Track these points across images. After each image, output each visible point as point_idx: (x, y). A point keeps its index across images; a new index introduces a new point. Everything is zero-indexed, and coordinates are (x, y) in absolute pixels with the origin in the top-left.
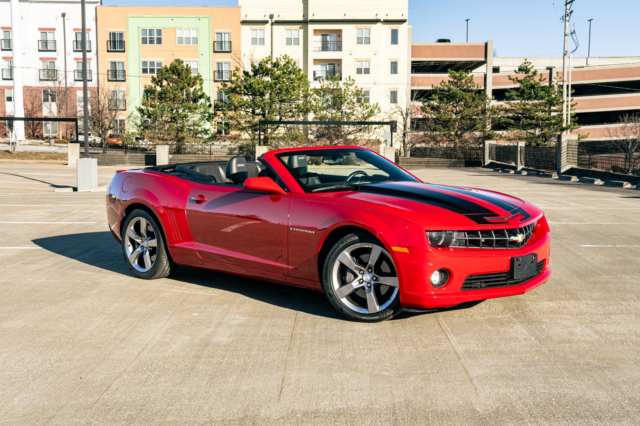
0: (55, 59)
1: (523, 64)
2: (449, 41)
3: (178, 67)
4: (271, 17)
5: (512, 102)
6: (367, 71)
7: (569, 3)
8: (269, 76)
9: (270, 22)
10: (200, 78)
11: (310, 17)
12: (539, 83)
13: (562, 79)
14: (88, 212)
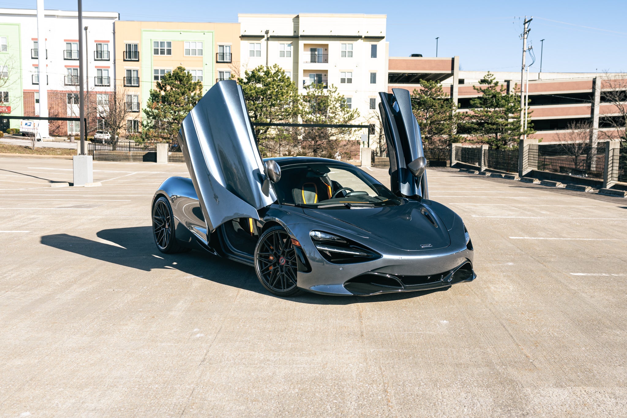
1: (486, 76)
2: (421, 56)
3: (180, 74)
4: (267, 32)
5: (476, 109)
6: (350, 81)
7: (527, 22)
8: (261, 83)
9: (266, 38)
10: (199, 84)
11: (301, 33)
12: (500, 93)
13: (520, 90)
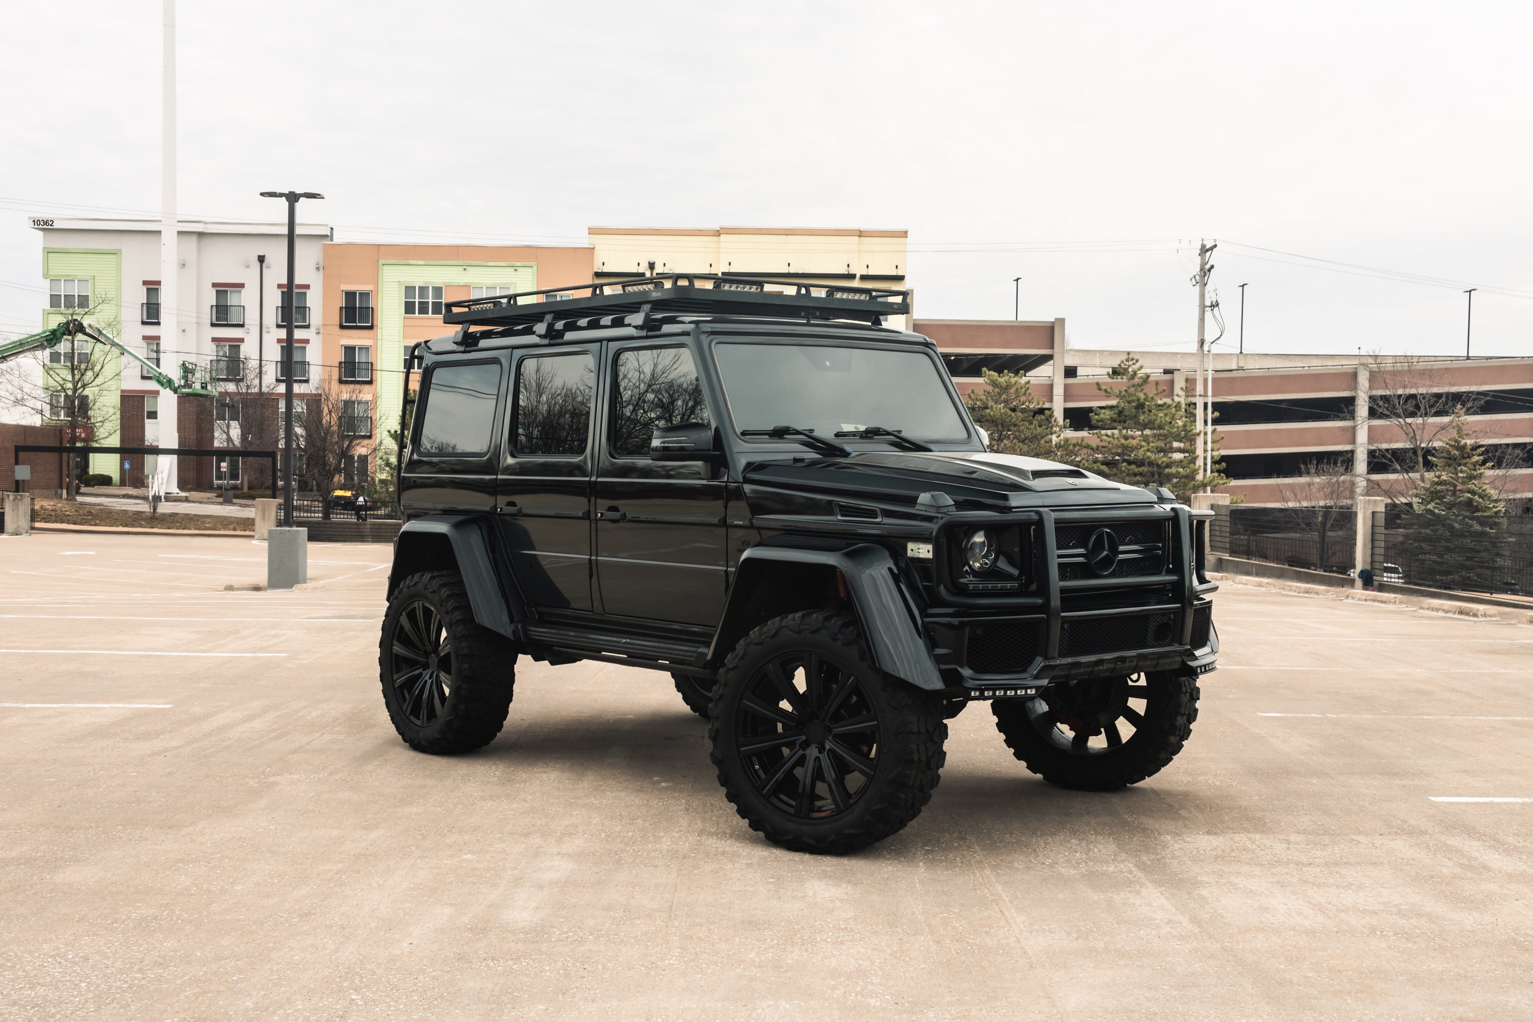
0: (242, 340)
1: (1122, 362)
4: (651, 266)
5: (1103, 432)
7: (1207, 251)
11: (723, 269)
12: (1152, 399)
13: (1195, 392)
14: (273, 632)
